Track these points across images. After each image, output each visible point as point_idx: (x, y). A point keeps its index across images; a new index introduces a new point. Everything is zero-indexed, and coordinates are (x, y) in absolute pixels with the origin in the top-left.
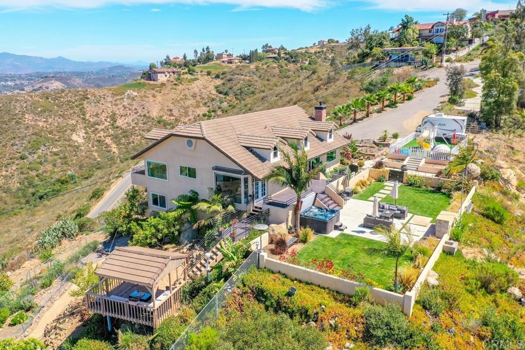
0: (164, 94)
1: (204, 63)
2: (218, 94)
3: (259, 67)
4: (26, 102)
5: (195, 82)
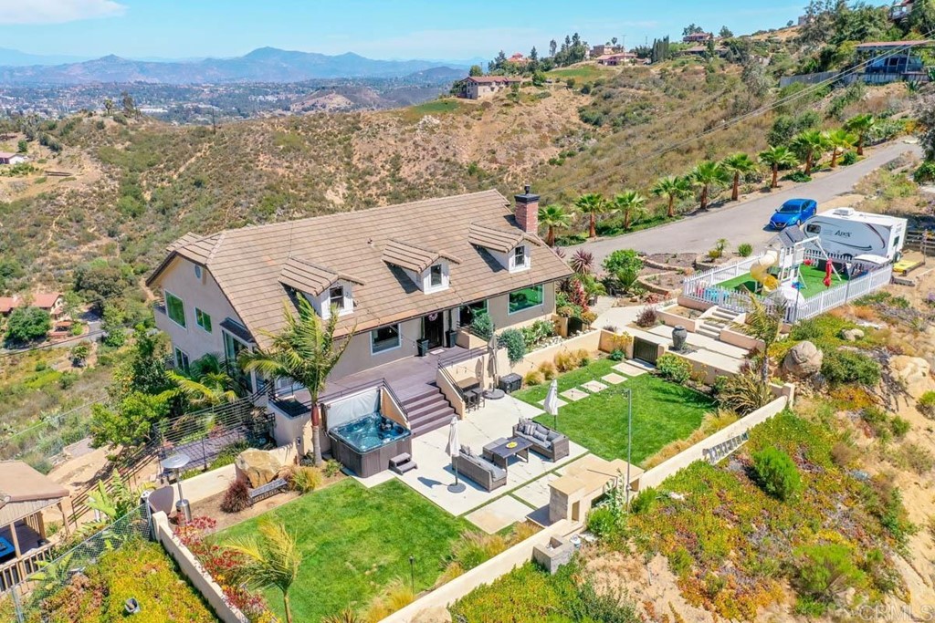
0: (486, 123)
1: (566, 65)
2: (581, 122)
3: (666, 71)
4: (263, 134)
5: (543, 101)
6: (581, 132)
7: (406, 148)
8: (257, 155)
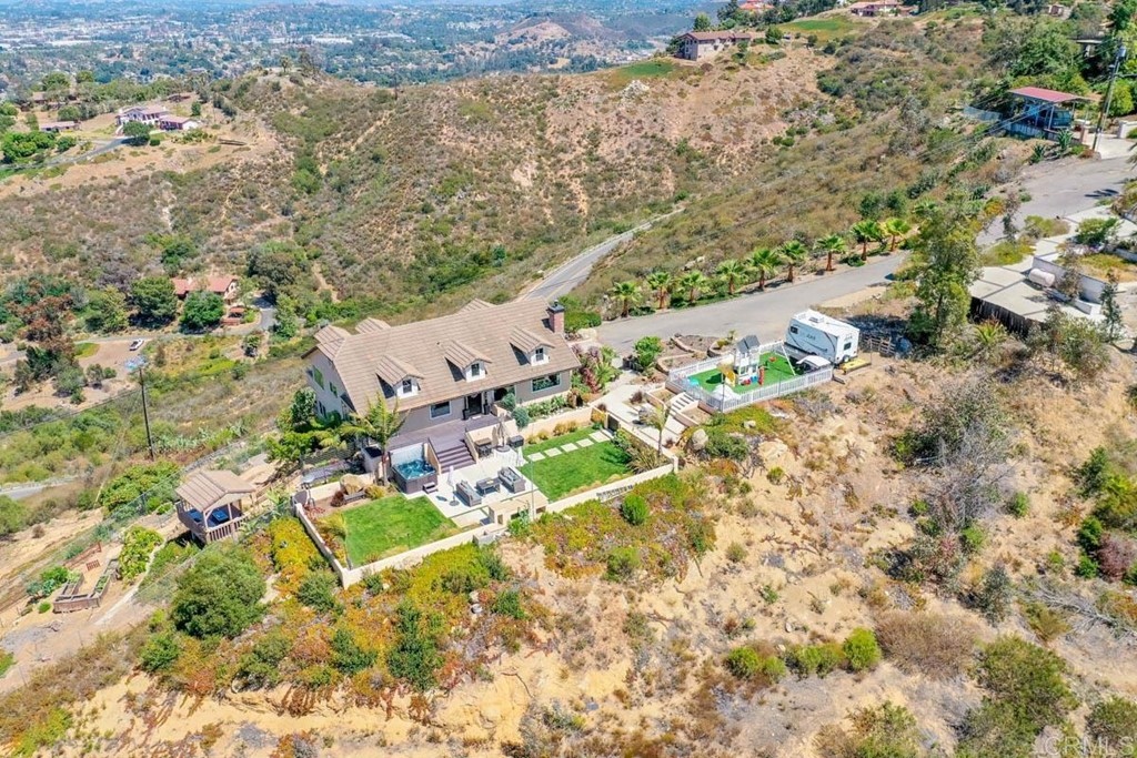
0: (703, 91)
1: (813, 13)
2: (819, 91)
3: (934, 25)
4: (448, 102)
5: (775, 63)
6: (816, 104)
7: (607, 120)
8: (441, 127)
